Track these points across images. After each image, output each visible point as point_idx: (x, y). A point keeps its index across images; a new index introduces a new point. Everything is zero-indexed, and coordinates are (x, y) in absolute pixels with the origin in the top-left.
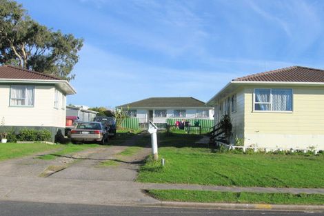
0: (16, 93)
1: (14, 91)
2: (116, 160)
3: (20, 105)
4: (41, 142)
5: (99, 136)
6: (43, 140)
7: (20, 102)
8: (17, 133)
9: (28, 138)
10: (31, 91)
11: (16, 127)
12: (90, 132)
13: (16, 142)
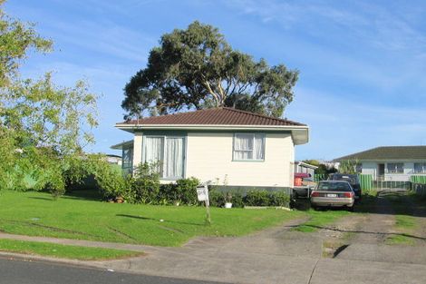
0: (240, 142)
1: (238, 140)
2: (404, 235)
3: (246, 159)
4: (277, 208)
5: (350, 200)
6: (278, 205)
7: (246, 154)
8: (244, 195)
9: (259, 202)
10: (260, 140)
11: (243, 187)
12: (339, 195)
13: (243, 207)
